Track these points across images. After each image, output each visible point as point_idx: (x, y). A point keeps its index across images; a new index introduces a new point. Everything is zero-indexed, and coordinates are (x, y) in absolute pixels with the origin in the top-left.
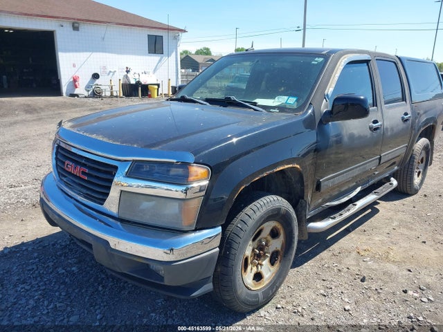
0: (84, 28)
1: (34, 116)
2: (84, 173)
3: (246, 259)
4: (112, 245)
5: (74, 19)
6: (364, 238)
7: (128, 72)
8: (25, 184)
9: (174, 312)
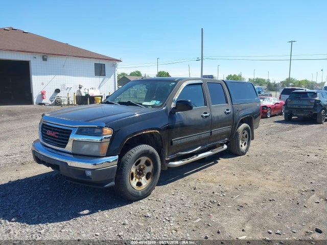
0: (51, 59)
1: (16, 117)
2: (56, 135)
3: (132, 174)
4: (69, 165)
5: (44, 53)
6: (204, 174)
7: (80, 88)
8: (15, 154)
9: (98, 201)
